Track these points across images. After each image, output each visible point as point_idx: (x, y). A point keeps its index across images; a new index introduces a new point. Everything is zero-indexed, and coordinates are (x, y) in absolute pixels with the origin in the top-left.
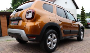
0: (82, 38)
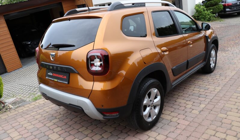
0: (212, 65)
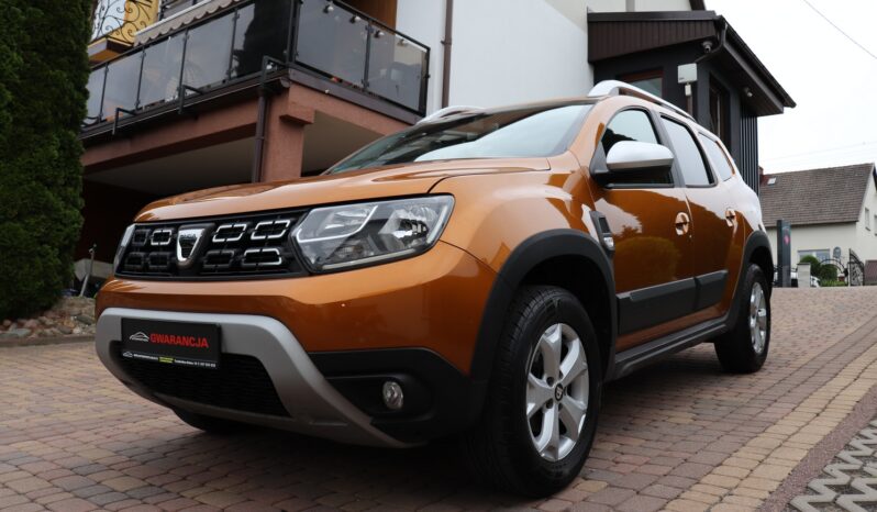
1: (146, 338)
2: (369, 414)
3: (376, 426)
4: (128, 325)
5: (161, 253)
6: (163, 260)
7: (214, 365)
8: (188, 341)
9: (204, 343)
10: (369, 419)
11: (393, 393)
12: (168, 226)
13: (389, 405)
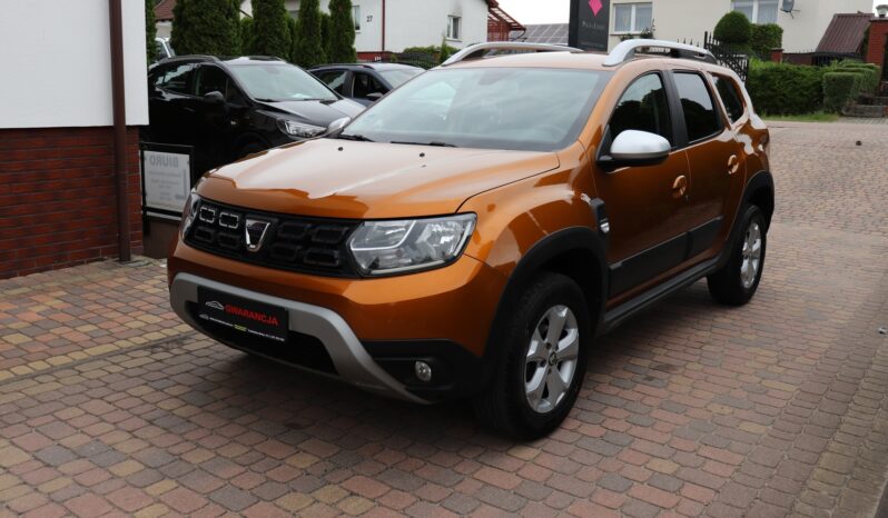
1: (221, 307)
2: (404, 383)
3: (410, 391)
4: (204, 293)
5: (231, 236)
6: (233, 242)
7: (282, 340)
8: (260, 318)
9: (274, 321)
10: (404, 386)
11: (424, 369)
12: (235, 212)
13: (421, 378)
